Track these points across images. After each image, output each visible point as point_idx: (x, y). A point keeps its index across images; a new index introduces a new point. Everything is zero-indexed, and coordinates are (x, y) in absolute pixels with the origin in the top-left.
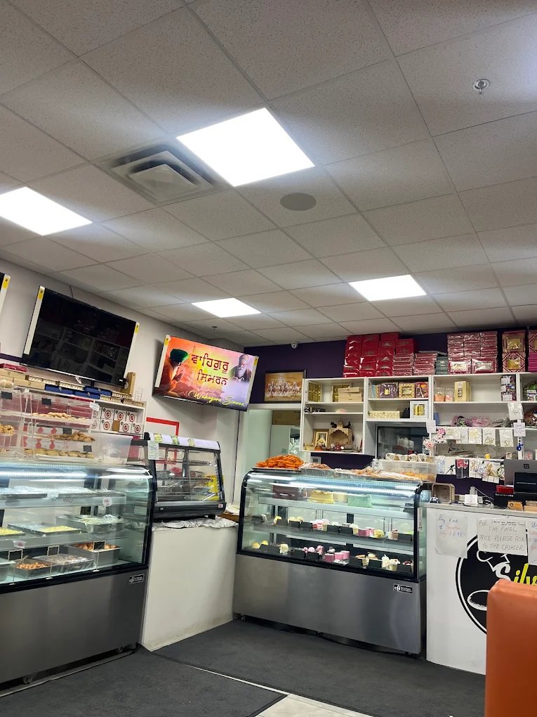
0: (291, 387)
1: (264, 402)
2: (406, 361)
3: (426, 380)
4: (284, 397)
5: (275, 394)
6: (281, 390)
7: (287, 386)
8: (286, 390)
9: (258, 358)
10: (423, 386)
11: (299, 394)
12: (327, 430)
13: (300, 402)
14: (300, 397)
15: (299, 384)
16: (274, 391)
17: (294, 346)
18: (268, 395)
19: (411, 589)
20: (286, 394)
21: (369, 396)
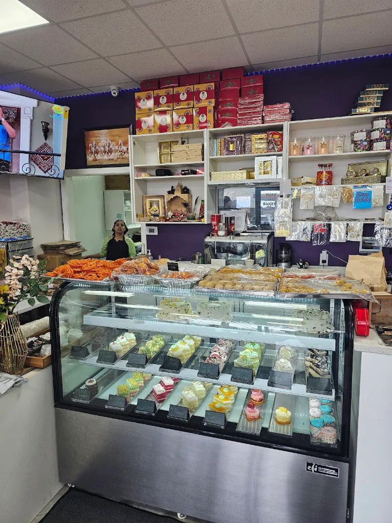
0: (117, 147)
1: (86, 166)
2: (253, 106)
3: (281, 128)
4: (110, 160)
5: (99, 157)
6: (105, 152)
7: (111, 146)
8: (110, 151)
9: (68, 108)
10: (276, 137)
11: (126, 155)
12: (163, 197)
13: (128, 165)
14: (128, 159)
15: (126, 143)
16: (97, 152)
17: (115, 94)
18: (90, 158)
19: (336, 471)
20: (113, 156)
21: (211, 154)
